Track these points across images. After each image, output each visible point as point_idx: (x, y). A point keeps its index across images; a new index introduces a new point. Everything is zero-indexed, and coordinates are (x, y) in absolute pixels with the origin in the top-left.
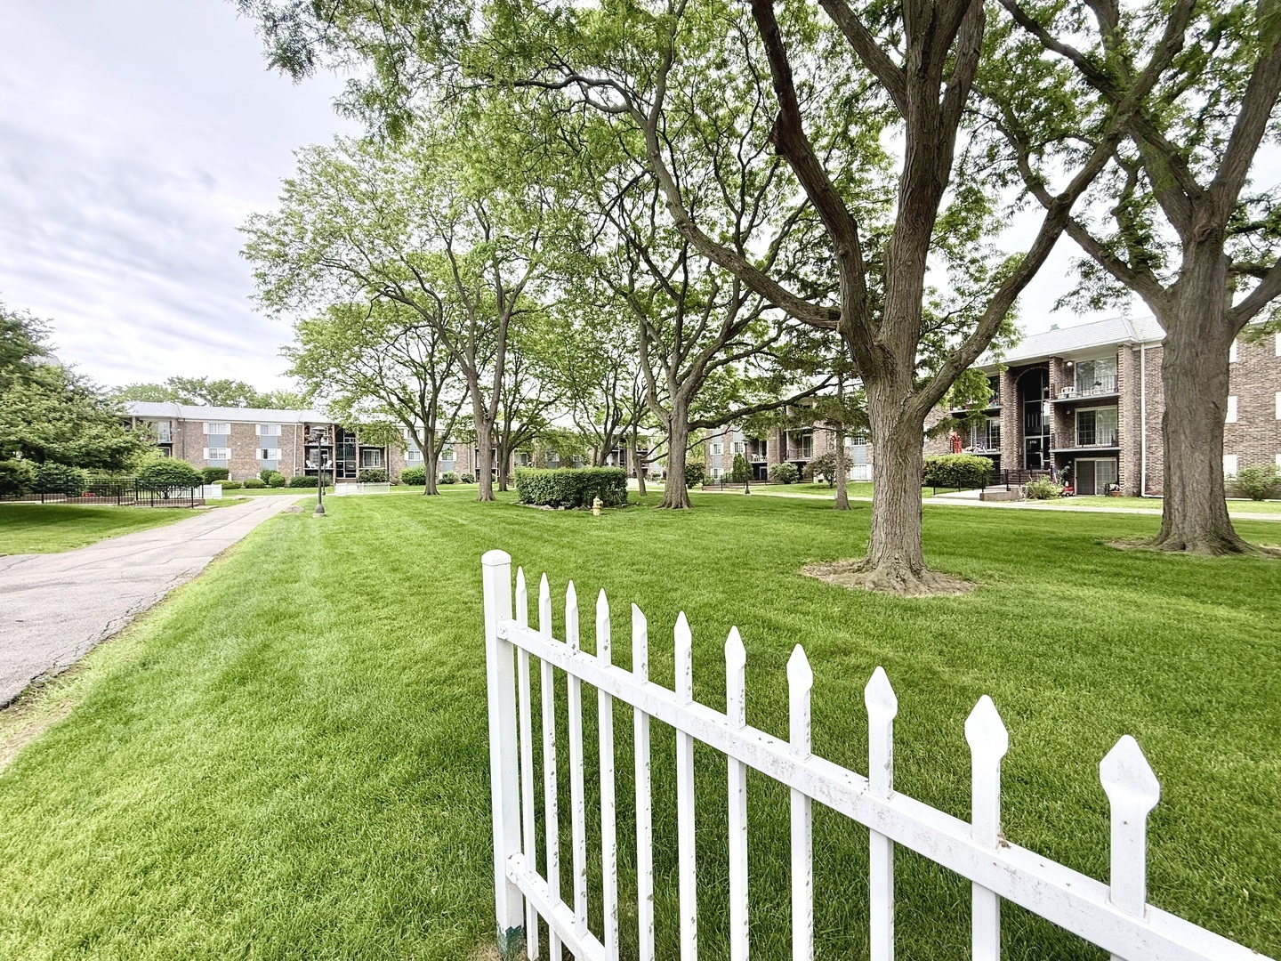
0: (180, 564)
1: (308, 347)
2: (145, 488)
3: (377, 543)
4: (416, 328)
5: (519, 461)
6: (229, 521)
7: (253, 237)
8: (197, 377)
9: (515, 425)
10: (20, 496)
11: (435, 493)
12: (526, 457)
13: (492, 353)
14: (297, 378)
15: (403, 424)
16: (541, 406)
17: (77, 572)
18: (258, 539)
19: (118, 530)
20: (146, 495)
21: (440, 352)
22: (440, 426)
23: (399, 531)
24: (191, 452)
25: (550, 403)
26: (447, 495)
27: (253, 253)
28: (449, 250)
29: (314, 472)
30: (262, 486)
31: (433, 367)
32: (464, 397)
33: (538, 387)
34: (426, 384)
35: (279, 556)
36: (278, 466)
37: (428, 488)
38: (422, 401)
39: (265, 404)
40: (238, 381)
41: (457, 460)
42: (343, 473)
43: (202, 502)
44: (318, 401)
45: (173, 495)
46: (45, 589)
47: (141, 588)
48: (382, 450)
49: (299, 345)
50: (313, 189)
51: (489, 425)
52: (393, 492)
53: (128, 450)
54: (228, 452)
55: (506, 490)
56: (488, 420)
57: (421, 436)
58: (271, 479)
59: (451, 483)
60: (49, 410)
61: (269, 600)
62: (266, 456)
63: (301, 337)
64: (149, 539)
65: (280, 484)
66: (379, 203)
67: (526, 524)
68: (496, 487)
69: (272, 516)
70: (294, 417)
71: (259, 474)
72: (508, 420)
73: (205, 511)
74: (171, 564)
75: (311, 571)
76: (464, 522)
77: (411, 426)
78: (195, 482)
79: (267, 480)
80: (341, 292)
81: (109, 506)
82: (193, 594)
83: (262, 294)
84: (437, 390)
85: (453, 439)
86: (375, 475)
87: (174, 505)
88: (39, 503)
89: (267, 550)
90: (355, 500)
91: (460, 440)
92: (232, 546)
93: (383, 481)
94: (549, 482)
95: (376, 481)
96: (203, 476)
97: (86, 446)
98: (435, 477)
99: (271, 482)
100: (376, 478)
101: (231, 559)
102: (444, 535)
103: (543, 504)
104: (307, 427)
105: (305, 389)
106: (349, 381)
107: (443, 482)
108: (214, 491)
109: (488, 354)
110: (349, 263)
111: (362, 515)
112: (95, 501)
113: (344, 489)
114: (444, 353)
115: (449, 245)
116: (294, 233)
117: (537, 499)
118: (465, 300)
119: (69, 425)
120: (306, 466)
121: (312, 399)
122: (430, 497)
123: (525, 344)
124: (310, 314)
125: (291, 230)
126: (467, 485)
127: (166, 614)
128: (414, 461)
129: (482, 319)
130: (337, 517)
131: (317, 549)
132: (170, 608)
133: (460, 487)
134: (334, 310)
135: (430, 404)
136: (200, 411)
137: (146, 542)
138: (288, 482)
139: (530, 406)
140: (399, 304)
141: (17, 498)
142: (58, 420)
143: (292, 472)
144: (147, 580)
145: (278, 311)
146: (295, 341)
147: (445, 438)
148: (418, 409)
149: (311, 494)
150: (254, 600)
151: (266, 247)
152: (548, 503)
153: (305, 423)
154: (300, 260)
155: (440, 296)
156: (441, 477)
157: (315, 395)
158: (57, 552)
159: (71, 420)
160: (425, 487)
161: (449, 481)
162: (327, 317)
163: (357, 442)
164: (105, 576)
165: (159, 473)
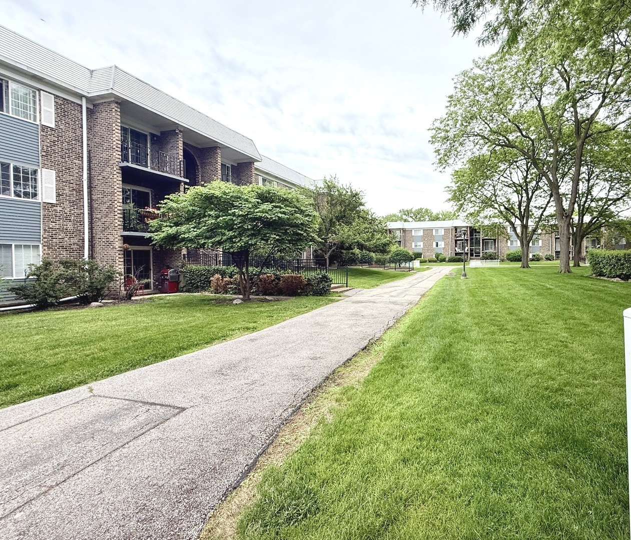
0: (409, 298)
1: (457, 185)
2: (393, 262)
3: (497, 295)
4: (516, 162)
5: (590, 245)
6: (424, 278)
7: (434, 131)
8: (409, 209)
9: (587, 219)
10: (356, 265)
11: (528, 267)
12: (596, 242)
13: (569, 169)
14: (452, 202)
15: (507, 223)
16: (609, 203)
17: (375, 298)
18: (438, 289)
19: (386, 280)
20: (393, 265)
21: (531, 175)
22: (531, 224)
23: (509, 290)
24: (408, 244)
25: (619, 199)
26: (536, 268)
27: (434, 140)
28: (539, 105)
29: (460, 254)
30: (435, 262)
31: (527, 185)
32: (548, 202)
33: (608, 188)
34: (522, 197)
35: (449, 298)
36: (443, 251)
37: (523, 264)
38: (520, 208)
39: (437, 218)
40: (425, 208)
41: (541, 246)
42: (474, 254)
43: (413, 269)
44: (463, 215)
45: (403, 265)
46: (367, 303)
47: (397, 307)
48: (495, 240)
49: (453, 184)
50: (461, 96)
51: (568, 220)
52: (502, 266)
53: (388, 244)
54: (421, 244)
55: (579, 266)
56: (567, 217)
57: (519, 230)
58: (439, 257)
59: (538, 260)
60: (366, 228)
61: (448, 321)
62: (437, 246)
63: (454, 180)
64: (396, 285)
65: (443, 260)
66: (496, 91)
67: (600, 291)
68: (572, 264)
69: (442, 277)
70: (449, 224)
71: (434, 255)
72: (582, 215)
73: (415, 273)
74: (406, 298)
75: (465, 308)
76: (551, 287)
77: (512, 224)
78: (411, 259)
79: (437, 258)
80: (475, 150)
81: (381, 270)
82: (416, 313)
83: (438, 161)
84: (529, 200)
85: (539, 231)
86: (490, 255)
87: (402, 270)
88: (361, 267)
89: (442, 294)
90: (481, 270)
91: (544, 232)
92: (427, 292)
93: (495, 259)
94: (620, 260)
95: (492, 259)
96: (413, 256)
97: (376, 243)
98: (527, 256)
99: (440, 260)
100: (491, 257)
101: (428, 298)
102: (539, 294)
103: (614, 277)
104: (456, 228)
105: (456, 208)
106: (478, 201)
107: (533, 260)
108: (416, 264)
109: (566, 170)
110: (478, 132)
111: (486, 278)
112: (378, 267)
113: (474, 263)
114: (534, 175)
115: (539, 101)
116: (452, 124)
117: (608, 273)
118: (551, 136)
119: (371, 234)
120: (455, 250)
121: (459, 214)
122: (525, 270)
123: (597, 157)
124: (459, 166)
125: (450, 122)
126: (549, 262)
127: (407, 321)
128: (515, 246)
129: (562, 146)
130: (473, 279)
131: (466, 297)
132: (408, 318)
133: (544, 263)
134: (471, 161)
135: (524, 210)
136: (411, 225)
137: (395, 286)
138: (447, 259)
139: (600, 203)
140: (506, 148)
141: (355, 265)
142: (367, 232)
143: (449, 254)
144: (398, 304)
145: (444, 168)
146: (451, 182)
147: (534, 231)
148: (517, 213)
149: (459, 266)
150: (441, 320)
151: (439, 136)
152: (619, 276)
153: (455, 227)
154: (455, 137)
155: (533, 137)
156: (531, 256)
157: (461, 211)
158: (368, 288)
159: (371, 232)
160: (521, 263)
161: (537, 259)
162: (467, 166)
163: (481, 236)
164: (384, 301)
165: (397, 255)
